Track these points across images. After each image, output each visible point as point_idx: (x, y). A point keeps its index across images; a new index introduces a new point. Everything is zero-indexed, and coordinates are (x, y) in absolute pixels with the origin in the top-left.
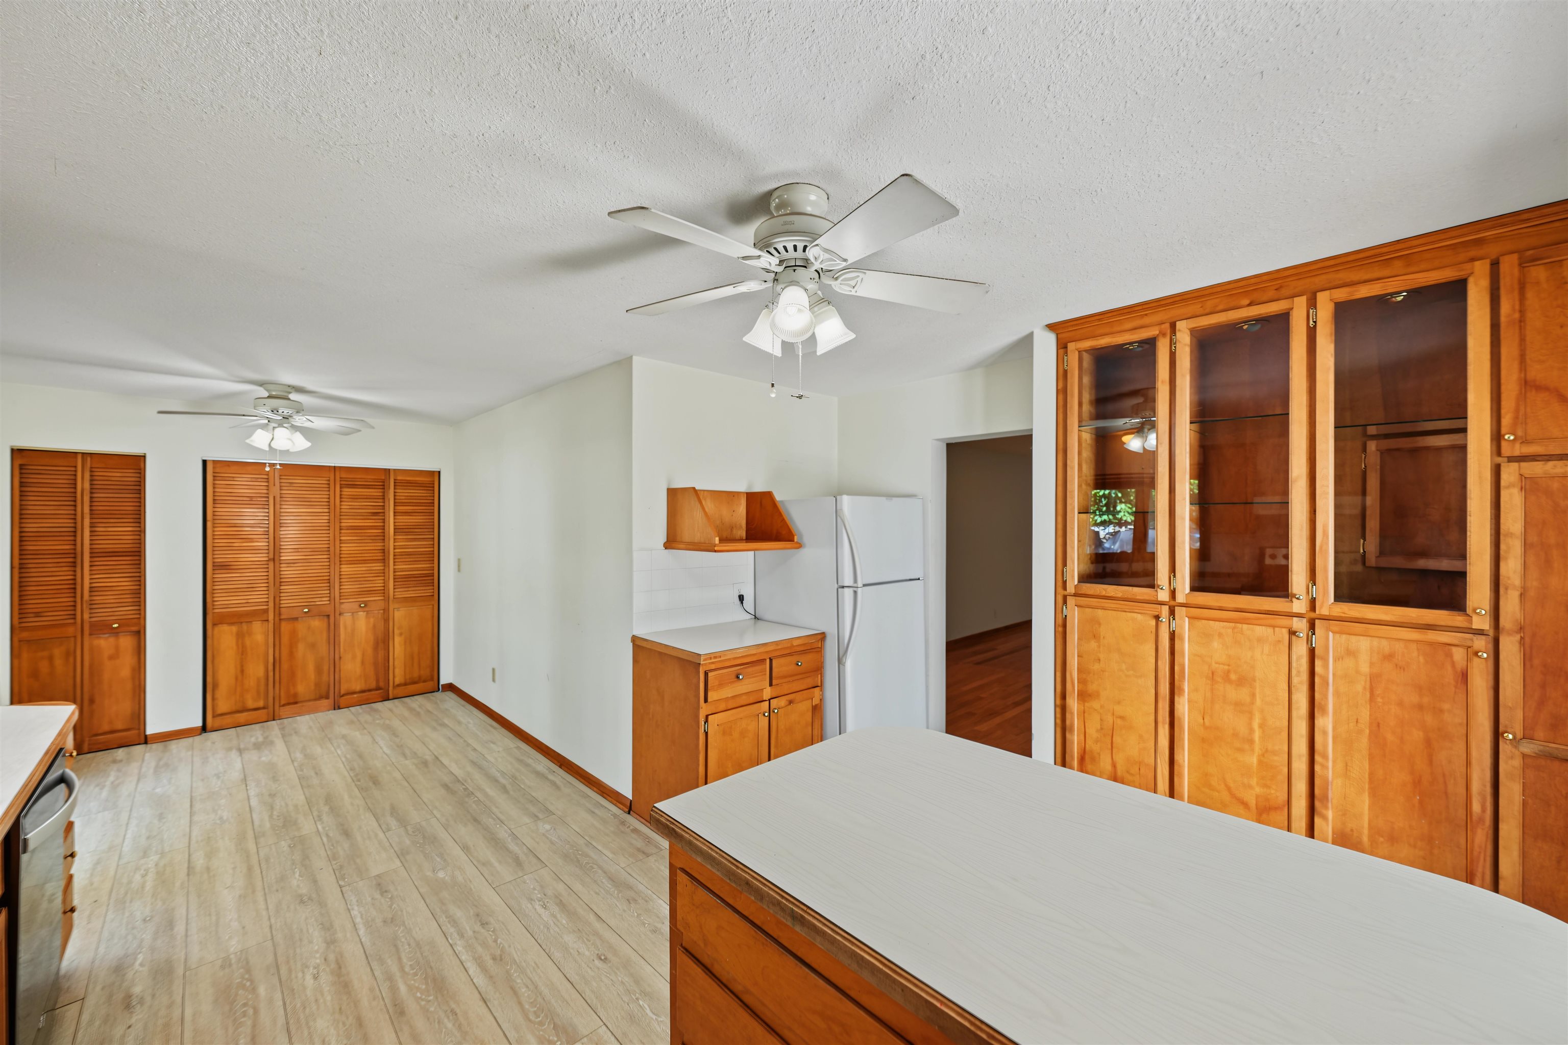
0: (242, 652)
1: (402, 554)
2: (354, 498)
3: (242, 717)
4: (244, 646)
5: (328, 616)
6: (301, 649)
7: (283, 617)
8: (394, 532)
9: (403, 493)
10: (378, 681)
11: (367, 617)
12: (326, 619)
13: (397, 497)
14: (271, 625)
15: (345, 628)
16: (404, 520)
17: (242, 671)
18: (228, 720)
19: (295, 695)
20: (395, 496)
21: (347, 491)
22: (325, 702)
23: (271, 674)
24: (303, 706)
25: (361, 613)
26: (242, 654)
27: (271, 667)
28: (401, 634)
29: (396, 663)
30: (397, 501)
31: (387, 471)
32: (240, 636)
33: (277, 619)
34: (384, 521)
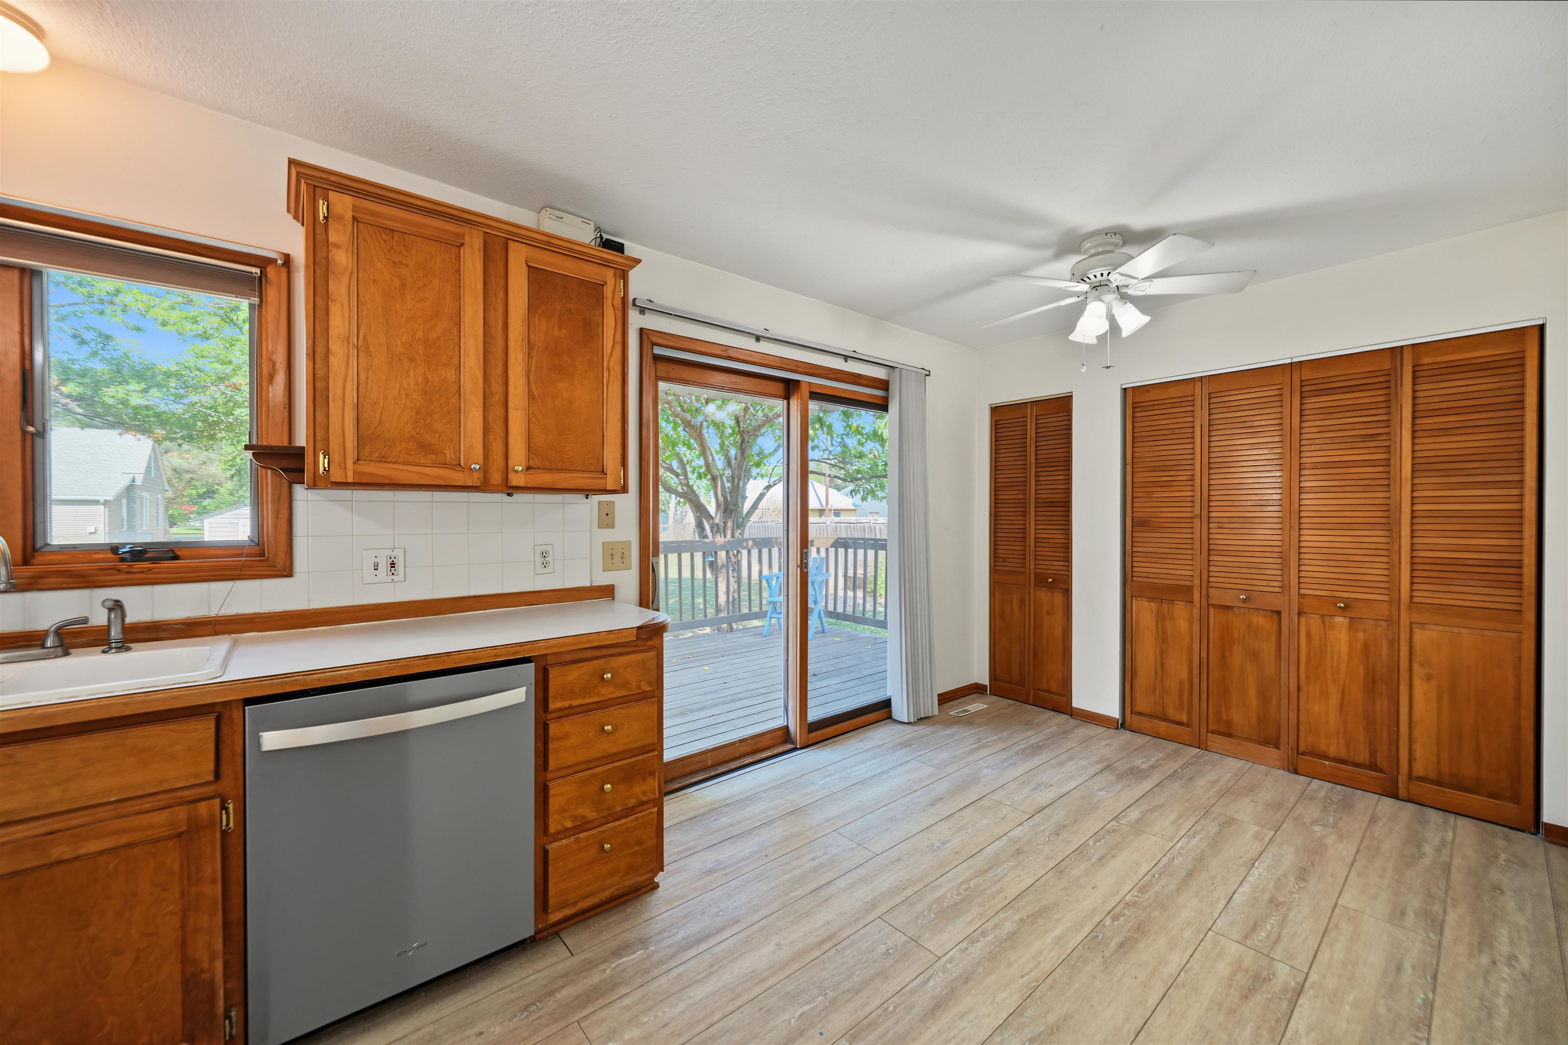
0: (1163, 639)
1: (1432, 515)
2: (1329, 412)
3: (1163, 726)
4: (1164, 631)
5: (1279, 613)
6: (1237, 656)
7: (1212, 601)
8: (1413, 471)
9: (1432, 392)
10: (1373, 753)
11: (1352, 627)
12: (1276, 618)
13: (1419, 401)
14: (1196, 611)
15: (1309, 636)
16: (1431, 446)
17: (1162, 665)
18: (1146, 723)
19: (1229, 723)
20: (1414, 398)
21: (1312, 402)
22: (1270, 752)
23: (1196, 680)
24: (1240, 744)
25: (1339, 620)
26: (1163, 643)
27: (1196, 671)
28: (1428, 678)
29: (1417, 732)
30: (1419, 408)
31: (1396, 352)
32: (1161, 618)
33: (1204, 603)
34: (1388, 450)
